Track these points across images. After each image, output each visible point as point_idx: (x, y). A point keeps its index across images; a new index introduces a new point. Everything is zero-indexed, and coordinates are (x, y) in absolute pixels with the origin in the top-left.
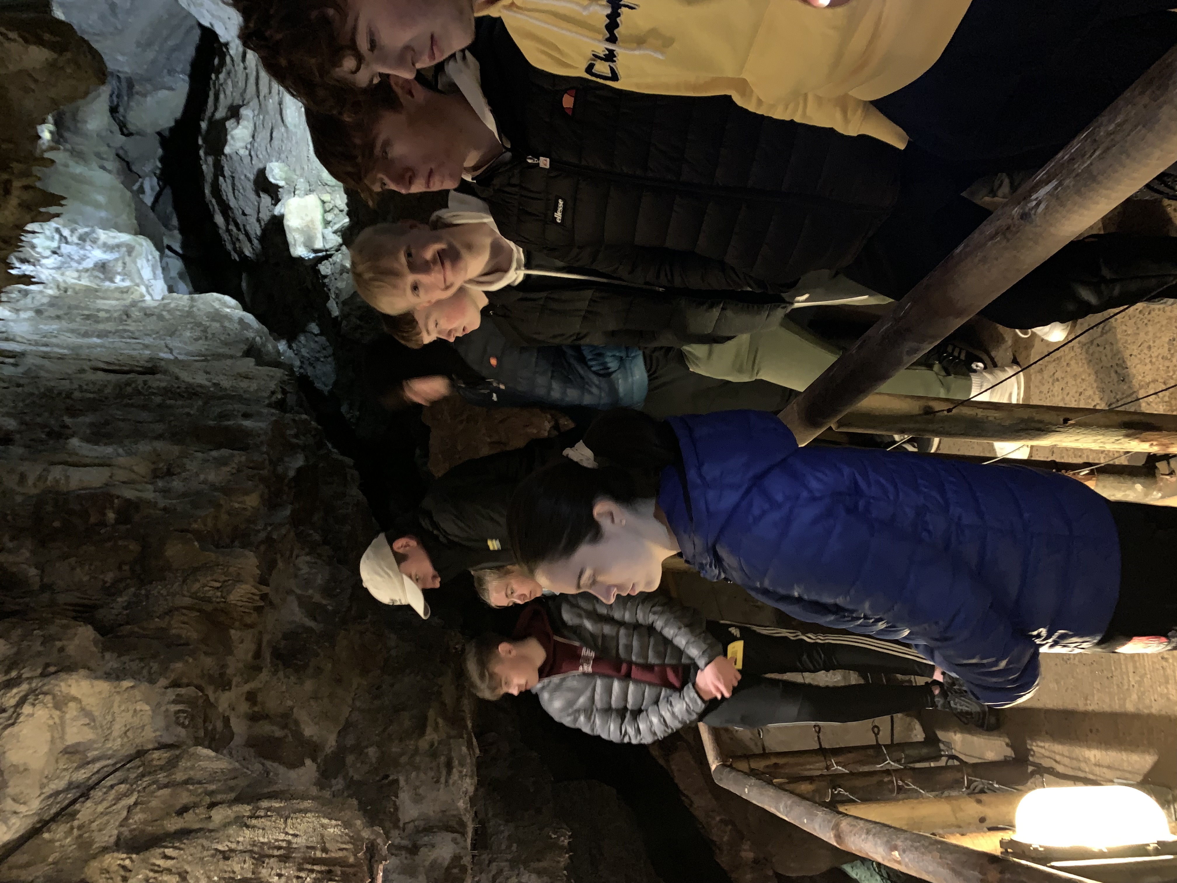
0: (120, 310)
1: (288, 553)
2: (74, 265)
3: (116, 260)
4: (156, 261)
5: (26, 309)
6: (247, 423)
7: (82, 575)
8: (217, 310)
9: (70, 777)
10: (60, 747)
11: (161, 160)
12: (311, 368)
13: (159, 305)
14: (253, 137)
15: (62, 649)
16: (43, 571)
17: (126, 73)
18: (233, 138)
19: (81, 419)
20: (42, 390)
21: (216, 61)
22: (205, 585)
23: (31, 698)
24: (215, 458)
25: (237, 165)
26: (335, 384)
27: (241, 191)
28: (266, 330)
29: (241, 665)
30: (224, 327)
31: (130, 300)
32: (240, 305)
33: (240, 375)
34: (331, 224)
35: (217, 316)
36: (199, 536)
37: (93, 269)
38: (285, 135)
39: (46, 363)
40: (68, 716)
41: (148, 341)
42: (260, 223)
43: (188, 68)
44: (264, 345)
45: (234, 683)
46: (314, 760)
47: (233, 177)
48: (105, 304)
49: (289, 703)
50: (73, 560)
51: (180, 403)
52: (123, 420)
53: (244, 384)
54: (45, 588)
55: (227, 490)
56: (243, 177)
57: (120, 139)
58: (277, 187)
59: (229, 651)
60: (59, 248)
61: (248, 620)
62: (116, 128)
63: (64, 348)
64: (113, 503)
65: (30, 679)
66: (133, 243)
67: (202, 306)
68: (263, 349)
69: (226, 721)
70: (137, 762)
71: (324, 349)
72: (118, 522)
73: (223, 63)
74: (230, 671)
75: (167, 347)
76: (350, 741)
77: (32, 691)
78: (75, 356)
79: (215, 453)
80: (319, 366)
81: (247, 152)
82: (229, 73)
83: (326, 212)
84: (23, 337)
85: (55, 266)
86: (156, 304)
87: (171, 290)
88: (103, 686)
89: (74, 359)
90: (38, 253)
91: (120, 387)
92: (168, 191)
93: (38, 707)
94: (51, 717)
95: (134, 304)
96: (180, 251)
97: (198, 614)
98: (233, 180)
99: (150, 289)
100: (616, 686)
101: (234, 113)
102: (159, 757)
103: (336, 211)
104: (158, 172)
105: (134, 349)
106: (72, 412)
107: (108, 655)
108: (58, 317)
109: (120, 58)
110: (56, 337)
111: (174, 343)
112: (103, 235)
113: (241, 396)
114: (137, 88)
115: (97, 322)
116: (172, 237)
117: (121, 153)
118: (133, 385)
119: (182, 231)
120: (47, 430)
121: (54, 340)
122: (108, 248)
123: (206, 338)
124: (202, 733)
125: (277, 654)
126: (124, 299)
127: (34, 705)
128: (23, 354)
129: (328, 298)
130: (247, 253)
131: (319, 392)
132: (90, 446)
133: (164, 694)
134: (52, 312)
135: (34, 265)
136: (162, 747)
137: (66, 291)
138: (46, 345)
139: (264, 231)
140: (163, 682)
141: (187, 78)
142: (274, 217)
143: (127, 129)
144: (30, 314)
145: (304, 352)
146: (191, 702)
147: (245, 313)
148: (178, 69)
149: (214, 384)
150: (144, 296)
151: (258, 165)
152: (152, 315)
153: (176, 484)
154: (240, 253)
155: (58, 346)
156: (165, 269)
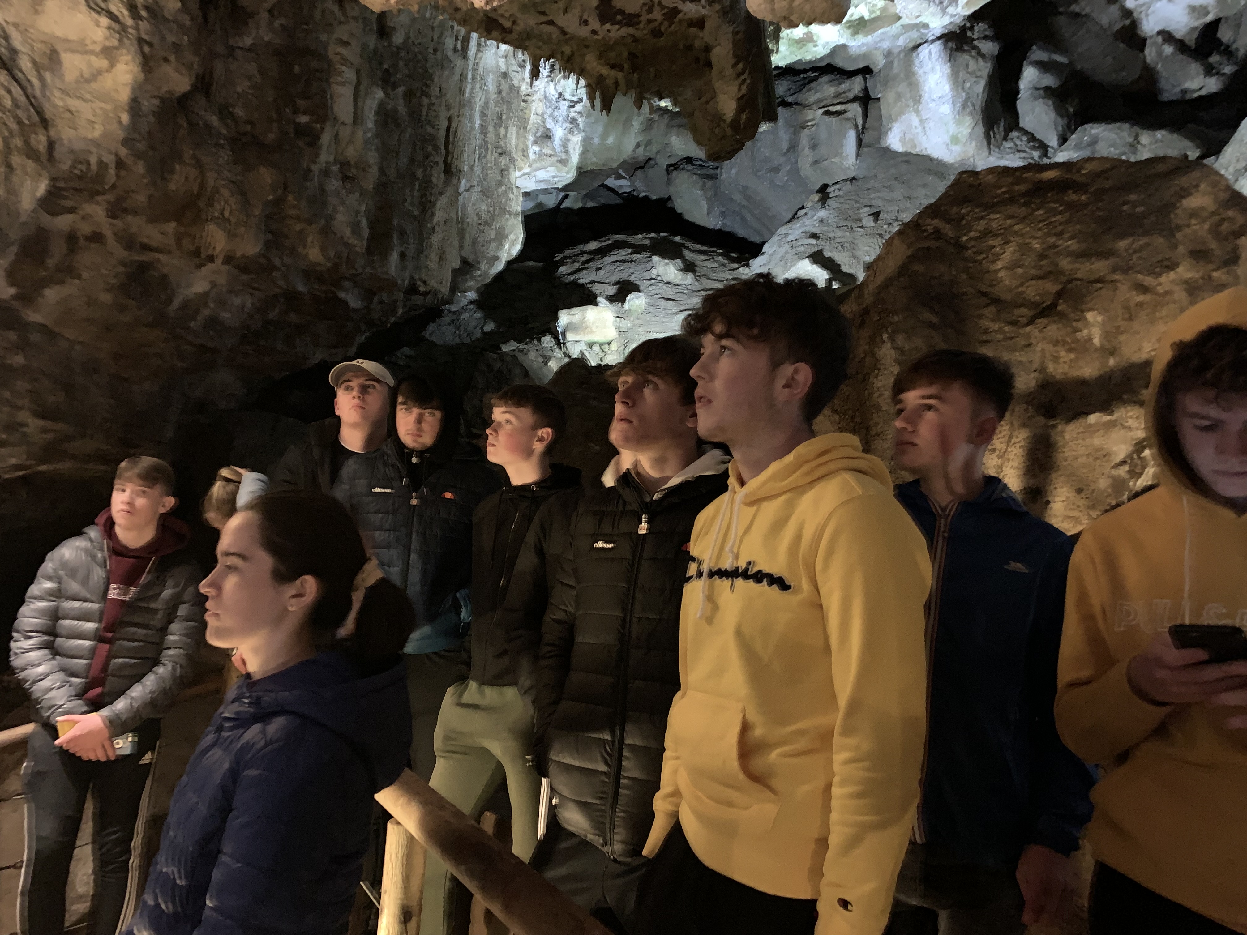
0: (506, 147)
1: (256, 285)
2: (549, 111)
3: (554, 149)
4: (553, 184)
5: (507, 64)
6: (394, 257)
7: (242, 86)
8: (507, 237)
9: (23, 53)
10: (59, 47)
11: (646, 197)
12: (448, 321)
13: (511, 184)
14: (668, 283)
15: (166, 60)
16: (249, 50)
17: (721, 176)
18: (667, 264)
19: (401, 101)
20: (431, 71)
21: (733, 255)
22: (226, 202)
23: (116, 26)
24: (359, 222)
25: (643, 266)
26: (433, 343)
27: (619, 268)
28: (488, 281)
29: (134, 230)
30: (490, 242)
31: (516, 158)
32: (511, 258)
33: (444, 252)
34: (589, 349)
35: (501, 236)
36: (279, 202)
37: (545, 127)
38: (670, 312)
39: (457, 77)
40: (93, 58)
41: (477, 170)
42: (589, 283)
43: (727, 229)
44: (473, 278)
45: (115, 221)
46: (15, 297)
47: (631, 262)
48: (512, 135)
49: (85, 275)
50: (258, 79)
51: (416, 194)
52: (399, 140)
53: (434, 256)
54: (231, 50)
55: (326, 231)
56: (631, 271)
57: (664, 162)
58: (623, 301)
59: (153, 220)
60: (565, 100)
61: (186, 242)
62: (673, 161)
63: (471, 94)
64: (317, 122)
65: (137, 28)
66: (569, 165)
67: (510, 223)
68: (468, 276)
69: (71, 210)
70: (36, 118)
71: (468, 335)
72: (297, 125)
73: (733, 260)
74: (130, 218)
75: (471, 186)
76: (34, 337)
77: (124, 28)
78: (462, 103)
79: (364, 223)
80: (452, 328)
81: (654, 277)
82: (723, 265)
83: (601, 345)
84: (481, 58)
85: (548, 95)
86: (512, 181)
87: (526, 194)
88: (124, 95)
89: (460, 102)
90: (559, 82)
91: (433, 138)
92: (618, 201)
93: (107, 33)
94: (95, 42)
95: (513, 160)
96: (562, 207)
97: (195, 193)
98: (628, 262)
99: (526, 176)
100: (91, 626)
101: (689, 267)
102: (40, 141)
103: (601, 355)
104: (635, 193)
105: (469, 156)
106: (409, 95)
107: (156, 102)
108: (500, 92)
109: (733, 171)
110: (481, 88)
111: (475, 195)
112: (576, 140)
113: (422, 252)
114: (709, 183)
115: (495, 126)
116: (576, 201)
117: (652, 162)
118: (434, 153)
119: (582, 209)
120: (391, 70)
121: (478, 85)
122: (565, 143)
123: (480, 224)
124: (61, 184)
125: (144, 267)
126: (516, 152)
127: (109, 28)
128: (465, 57)
129: (520, 341)
130: (561, 269)
131: (424, 328)
132: (375, 106)
133: (110, 152)
134: (505, 87)
135: (549, 76)
136: (51, 145)
137: (524, 101)
138: (473, 79)
139: (582, 286)
140: (123, 152)
141: (718, 227)
142: (595, 296)
143: (673, 170)
144: (503, 68)
145: (465, 316)
146: (99, 177)
147: (504, 262)
148: (725, 221)
149: (434, 228)
150: (519, 171)
151: (643, 285)
152: (502, 177)
153: (334, 184)
154: (562, 263)
155: (472, 89)
156: (546, 191)
